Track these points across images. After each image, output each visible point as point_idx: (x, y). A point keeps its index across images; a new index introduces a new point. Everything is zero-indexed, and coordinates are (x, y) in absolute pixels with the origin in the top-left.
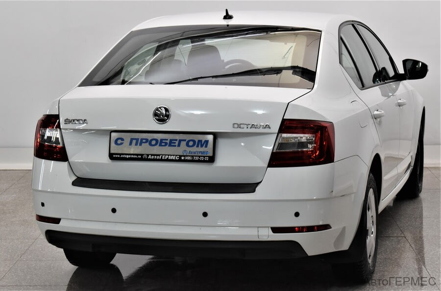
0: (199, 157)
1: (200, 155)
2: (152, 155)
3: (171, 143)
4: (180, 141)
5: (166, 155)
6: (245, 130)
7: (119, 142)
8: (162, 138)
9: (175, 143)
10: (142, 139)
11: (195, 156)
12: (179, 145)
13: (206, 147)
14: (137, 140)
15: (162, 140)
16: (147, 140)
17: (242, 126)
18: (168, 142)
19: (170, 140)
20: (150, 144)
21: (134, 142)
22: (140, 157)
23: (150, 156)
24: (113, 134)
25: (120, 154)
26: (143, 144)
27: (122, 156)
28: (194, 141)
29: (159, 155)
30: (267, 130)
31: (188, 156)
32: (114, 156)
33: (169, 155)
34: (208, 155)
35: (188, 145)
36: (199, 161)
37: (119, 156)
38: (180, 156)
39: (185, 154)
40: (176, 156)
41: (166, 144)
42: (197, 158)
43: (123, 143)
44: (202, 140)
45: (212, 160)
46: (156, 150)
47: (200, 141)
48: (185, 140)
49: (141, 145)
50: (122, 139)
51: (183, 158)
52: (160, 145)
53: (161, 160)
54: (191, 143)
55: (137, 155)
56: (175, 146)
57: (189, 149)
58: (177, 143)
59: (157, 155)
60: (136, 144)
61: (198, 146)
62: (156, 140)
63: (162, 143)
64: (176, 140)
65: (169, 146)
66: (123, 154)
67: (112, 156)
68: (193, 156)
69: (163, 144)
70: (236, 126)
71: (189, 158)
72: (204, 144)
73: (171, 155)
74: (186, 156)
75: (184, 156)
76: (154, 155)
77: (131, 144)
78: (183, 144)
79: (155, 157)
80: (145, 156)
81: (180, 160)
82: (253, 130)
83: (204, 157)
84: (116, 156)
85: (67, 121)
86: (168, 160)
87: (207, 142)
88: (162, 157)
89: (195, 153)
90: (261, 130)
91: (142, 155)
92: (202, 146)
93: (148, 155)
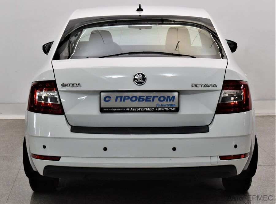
0: (169, 108)
1: (169, 107)
2: (133, 108)
3: (147, 99)
4: (154, 97)
5: (144, 108)
6: (200, 88)
7: (107, 99)
8: (140, 96)
9: (150, 99)
10: (125, 97)
11: (166, 108)
12: (153, 100)
13: (173, 101)
14: (121, 97)
15: (140, 97)
16: (129, 98)
17: (198, 85)
18: (145, 98)
19: (146, 97)
20: (132, 100)
21: (119, 99)
22: (124, 109)
23: (132, 108)
24: (102, 94)
25: (109, 108)
26: (126, 100)
27: (110, 109)
28: (164, 97)
29: (139, 108)
30: (214, 88)
31: (160, 108)
32: (104, 109)
33: (146, 108)
34: (175, 107)
35: (159, 100)
36: (169, 111)
37: (108, 109)
38: (155, 108)
39: (158, 107)
40: (152, 108)
41: (143, 100)
42: (167, 109)
43: (110, 100)
44: (170, 97)
45: (177, 110)
46: (136, 104)
47: (168, 97)
48: (157, 97)
49: (124, 101)
50: (109, 97)
51: (156, 109)
52: (139, 101)
53: (140, 111)
54: (162, 99)
55: (122, 108)
56: (150, 101)
57: (160, 103)
58: (151, 99)
59: (137, 108)
60: (121, 101)
61: (167, 101)
62: (136, 97)
63: (140, 99)
64: (151, 97)
65: (146, 101)
66: (111, 108)
67: (102, 110)
68: (164, 108)
69: (142, 100)
70: (194, 85)
71: (161, 109)
72: (172, 98)
73: (148, 108)
74: (159, 108)
75: (158, 108)
76: (135, 108)
77: (116, 101)
78: (156, 99)
79: (136, 109)
80: (128, 109)
81: (154, 111)
82: (206, 88)
83: (172, 108)
84: (106, 109)
85: (64, 85)
86: (145, 111)
87: (174, 97)
88: (141, 109)
89: (165, 105)
90: (211, 88)
91: (126, 108)
92: (170, 101)
93: (130, 108)
